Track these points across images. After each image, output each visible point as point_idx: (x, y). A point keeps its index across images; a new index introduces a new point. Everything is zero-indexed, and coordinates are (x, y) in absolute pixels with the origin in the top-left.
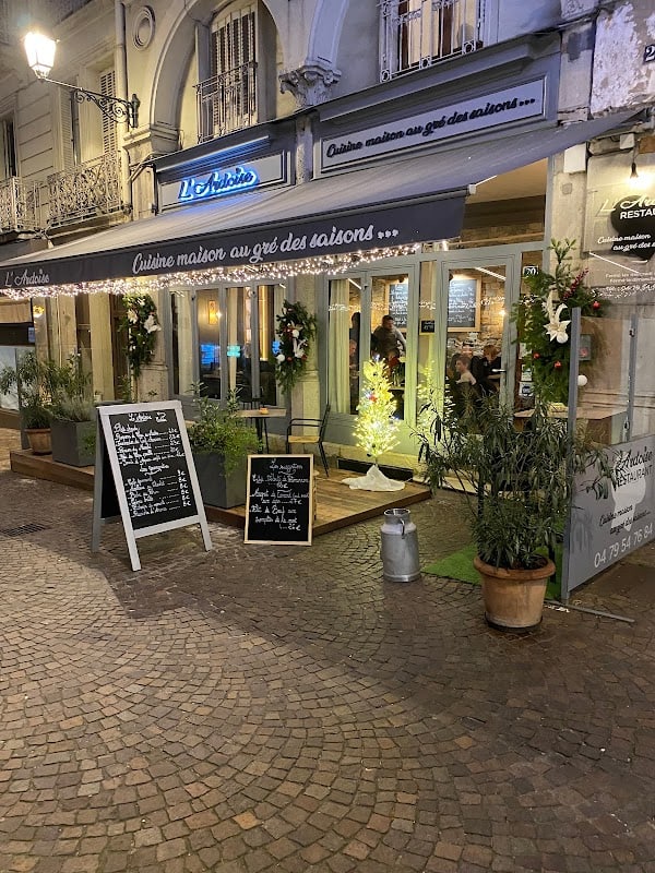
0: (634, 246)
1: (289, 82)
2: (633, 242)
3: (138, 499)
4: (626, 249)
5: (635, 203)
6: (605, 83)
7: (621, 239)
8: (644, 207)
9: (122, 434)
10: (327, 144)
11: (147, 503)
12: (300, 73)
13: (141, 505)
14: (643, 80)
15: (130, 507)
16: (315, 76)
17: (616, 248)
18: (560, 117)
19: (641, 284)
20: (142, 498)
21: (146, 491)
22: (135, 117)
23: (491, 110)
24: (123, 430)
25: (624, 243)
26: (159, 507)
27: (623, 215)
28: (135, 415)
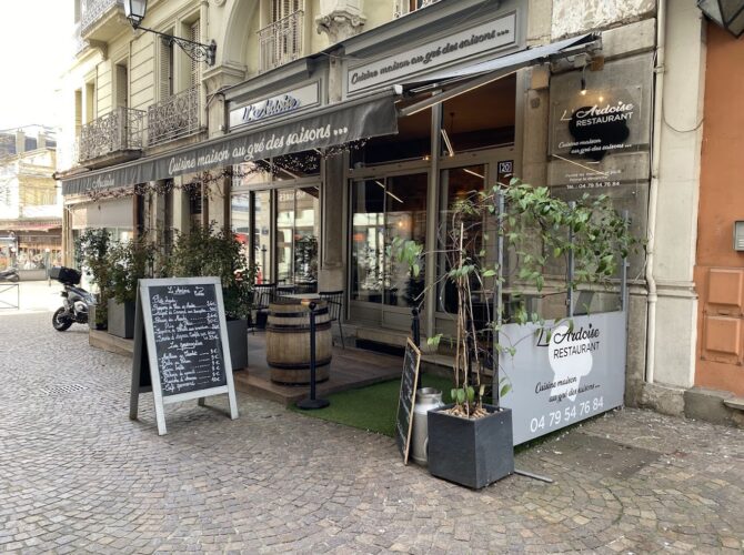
0: (588, 150)
1: (324, 25)
2: (587, 146)
3: (169, 367)
4: (582, 152)
5: (588, 113)
6: (562, 14)
7: (577, 144)
8: (595, 116)
9: (159, 305)
10: (351, 74)
11: (178, 372)
12: (331, 18)
13: (172, 372)
14: (593, 10)
15: (161, 375)
16: (343, 19)
17: (573, 152)
18: (528, 44)
19: (594, 183)
20: (173, 367)
21: (178, 359)
22: (213, 57)
23: (476, 40)
24: (161, 302)
25: (580, 147)
26: (190, 376)
27: (578, 124)
28: (175, 288)
